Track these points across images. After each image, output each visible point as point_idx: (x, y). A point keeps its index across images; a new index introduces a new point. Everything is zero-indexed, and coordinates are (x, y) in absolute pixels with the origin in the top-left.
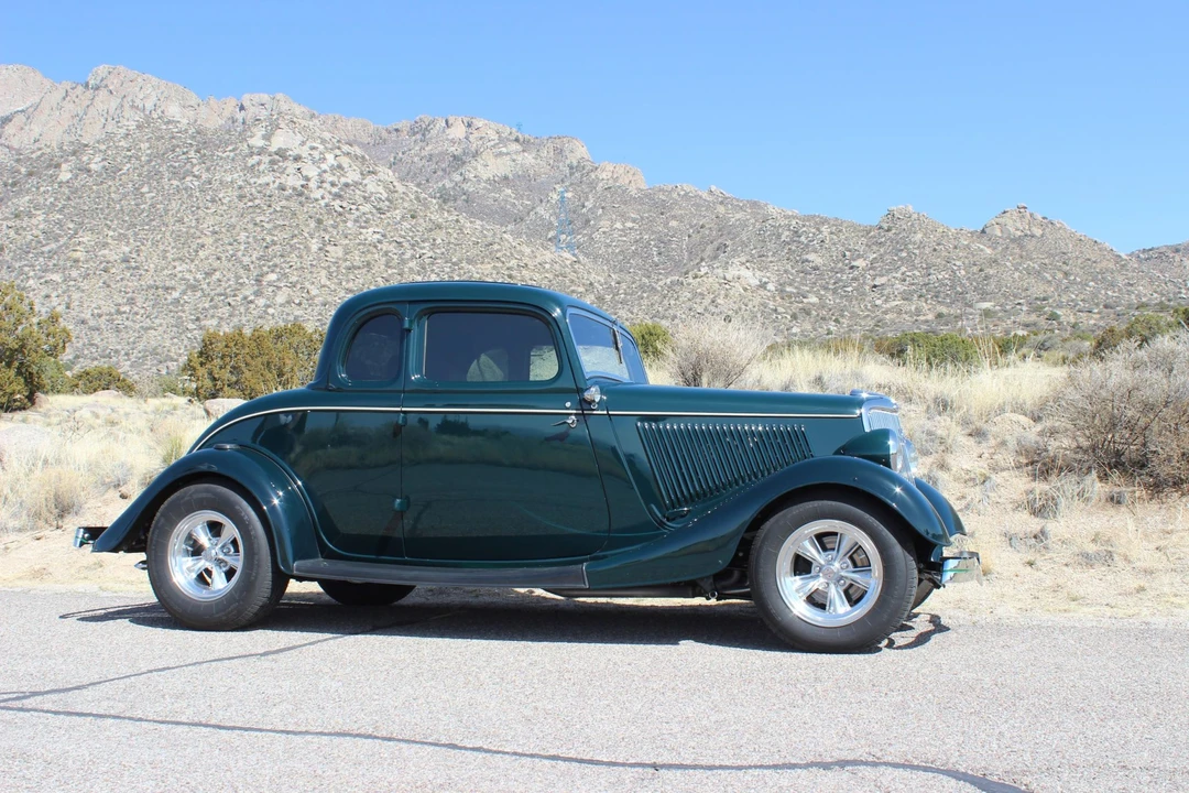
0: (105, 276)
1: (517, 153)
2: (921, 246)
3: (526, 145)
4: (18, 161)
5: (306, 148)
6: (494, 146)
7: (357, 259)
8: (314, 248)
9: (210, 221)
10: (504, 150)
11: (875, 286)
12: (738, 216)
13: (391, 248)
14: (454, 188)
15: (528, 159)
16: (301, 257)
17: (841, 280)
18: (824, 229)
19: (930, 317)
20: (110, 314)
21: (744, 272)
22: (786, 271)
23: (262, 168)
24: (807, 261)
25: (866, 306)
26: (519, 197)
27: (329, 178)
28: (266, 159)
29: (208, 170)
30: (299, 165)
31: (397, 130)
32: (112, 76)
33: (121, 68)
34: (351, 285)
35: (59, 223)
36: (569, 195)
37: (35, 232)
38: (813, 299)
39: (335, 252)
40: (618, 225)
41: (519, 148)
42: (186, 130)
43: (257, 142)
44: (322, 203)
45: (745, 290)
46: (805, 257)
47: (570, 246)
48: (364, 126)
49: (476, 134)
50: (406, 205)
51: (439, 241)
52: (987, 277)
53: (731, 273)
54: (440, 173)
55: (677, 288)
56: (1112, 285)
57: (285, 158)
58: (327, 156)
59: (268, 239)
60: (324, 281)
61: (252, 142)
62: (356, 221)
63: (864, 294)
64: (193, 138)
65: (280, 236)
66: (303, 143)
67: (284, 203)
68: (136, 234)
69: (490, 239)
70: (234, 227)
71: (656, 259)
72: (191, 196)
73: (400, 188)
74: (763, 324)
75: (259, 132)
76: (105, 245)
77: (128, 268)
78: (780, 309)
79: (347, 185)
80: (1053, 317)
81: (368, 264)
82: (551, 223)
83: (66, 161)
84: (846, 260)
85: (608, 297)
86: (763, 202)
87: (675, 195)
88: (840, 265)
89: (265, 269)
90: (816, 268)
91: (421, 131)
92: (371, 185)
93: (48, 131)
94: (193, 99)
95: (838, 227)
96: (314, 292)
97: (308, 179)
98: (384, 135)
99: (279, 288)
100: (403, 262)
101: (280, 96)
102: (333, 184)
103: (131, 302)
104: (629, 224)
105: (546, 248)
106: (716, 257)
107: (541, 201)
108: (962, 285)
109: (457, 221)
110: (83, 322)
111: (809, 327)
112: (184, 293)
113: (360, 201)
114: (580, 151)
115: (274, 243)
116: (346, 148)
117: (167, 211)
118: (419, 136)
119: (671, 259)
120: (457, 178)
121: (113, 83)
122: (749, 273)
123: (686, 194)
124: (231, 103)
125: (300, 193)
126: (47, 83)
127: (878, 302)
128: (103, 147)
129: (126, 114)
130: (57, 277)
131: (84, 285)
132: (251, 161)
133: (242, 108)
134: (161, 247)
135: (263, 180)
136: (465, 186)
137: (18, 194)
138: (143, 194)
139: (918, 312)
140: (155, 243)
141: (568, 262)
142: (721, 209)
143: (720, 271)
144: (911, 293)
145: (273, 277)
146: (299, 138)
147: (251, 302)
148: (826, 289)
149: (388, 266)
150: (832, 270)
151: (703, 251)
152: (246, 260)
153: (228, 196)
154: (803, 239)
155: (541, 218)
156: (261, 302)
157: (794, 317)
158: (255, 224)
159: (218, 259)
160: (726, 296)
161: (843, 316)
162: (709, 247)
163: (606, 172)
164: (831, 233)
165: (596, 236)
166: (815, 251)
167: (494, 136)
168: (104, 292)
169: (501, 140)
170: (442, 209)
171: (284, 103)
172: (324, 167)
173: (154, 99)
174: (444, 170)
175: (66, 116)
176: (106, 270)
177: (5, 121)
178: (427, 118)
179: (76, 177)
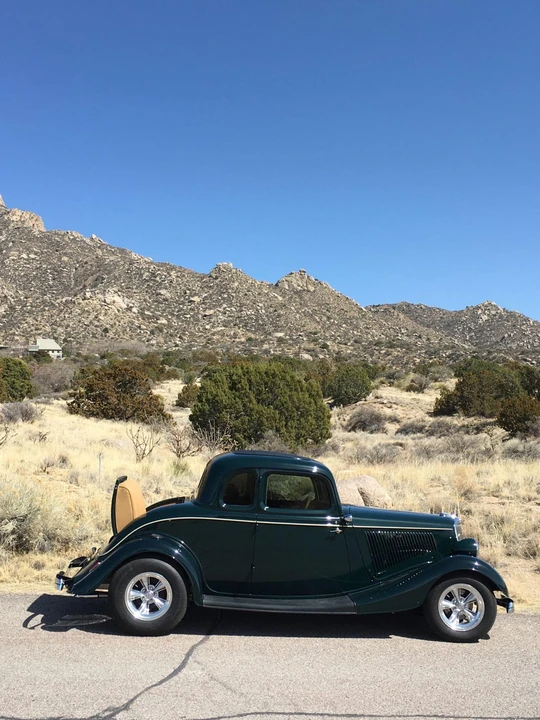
2: (237, 291)
11: (205, 316)
12: (112, 258)
17: (182, 309)
18: (173, 273)
19: (243, 340)
21: (117, 298)
22: (145, 300)
24: (160, 294)
25: (199, 328)
38: (164, 321)
40: (24, 256)
45: (118, 311)
46: (159, 291)
52: (279, 316)
53: (109, 298)
55: (71, 306)
56: (357, 327)
63: (198, 320)
71: (51, 283)
74: (131, 336)
78: (143, 327)
80: (325, 346)
84: (186, 296)
86: (128, 250)
87: (66, 239)
88: (182, 299)
90: (165, 300)
95: (181, 272)
104: (32, 256)
106: (95, 286)
108: (263, 320)
111: (162, 341)
119: (63, 283)
122: (121, 300)
123: (75, 239)
127: (207, 327)
139: (235, 336)
142: (99, 252)
143: (100, 296)
144: (229, 322)
148: (173, 315)
150: (177, 302)
151: (86, 280)
154: (158, 279)
157: (152, 332)
160: (106, 314)
161: (185, 335)
162: (91, 278)
163: (16, 216)
164: (177, 277)
165: (7, 261)
166: (166, 288)
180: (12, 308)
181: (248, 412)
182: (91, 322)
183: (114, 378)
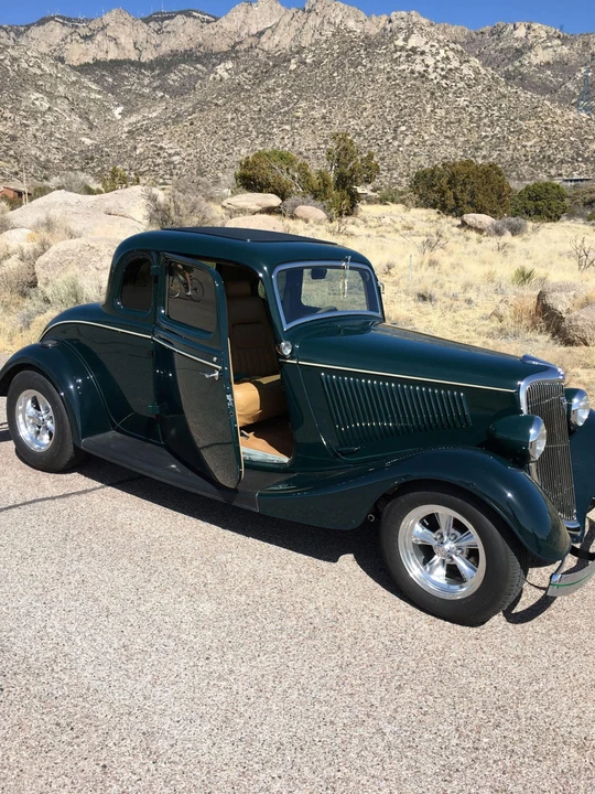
0: (313, 127)
1: (558, 46)
3: (564, 41)
4: (268, 58)
5: (428, 46)
6: (543, 42)
7: (453, 117)
8: (428, 110)
9: (370, 94)
10: (550, 44)
13: (474, 110)
14: (514, 71)
15: (565, 50)
16: (420, 116)
20: (315, 149)
23: (401, 59)
26: (555, 76)
27: (440, 65)
28: (404, 54)
29: (371, 61)
30: (424, 57)
31: (482, 33)
32: (318, 4)
34: (448, 133)
35: (290, 95)
36: (590, 74)
37: (277, 101)
39: (441, 113)
41: (560, 42)
42: (359, 37)
43: (400, 43)
44: (435, 82)
47: (586, 109)
48: (462, 30)
49: (533, 34)
50: (485, 82)
51: (504, 105)
54: (506, 61)
57: (415, 53)
58: (441, 51)
59: (402, 104)
60: (433, 131)
61: (397, 43)
62: (454, 93)
64: (363, 41)
65: (409, 103)
66: (427, 43)
67: (413, 82)
68: (329, 102)
69: (536, 104)
70: (383, 97)
72: (360, 78)
73: (483, 71)
75: (401, 36)
76: (313, 108)
77: (325, 122)
79: (451, 70)
81: (460, 120)
82: (574, 93)
83: (294, 57)
89: (400, 123)
91: (497, 33)
92: (466, 70)
93: (282, 40)
94: (363, 16)
96: (426, 138)
97: (427, 66)
98: (474, 36)
99: (407, 135)
100: (480, 119)
101: (413, 13)
102: (442, 69)
105: (571, 110)
107: (570, 79)
109: (516, 92)
110: (301, 153)
112: (354, 137)
113: (458, 80)
115: (406, 107)
116: (452, 45)
117: (346, 87)
118: (495, 36)
120: (517, 64)
121: (319, 8)
124: (385, 17)
125: (423, 76)
126: (283, 10)
128: (313, 49)
129: (325, 28)
130: (288, 127)
131: (302, 132)
133: (390, 21)
134: (343, 110)
135: (402, 67)
136: (522, 70)
137: (269, 78)
138: (334, 77)
140: (340, 108)
141: (584, 119)
145: (403, 128)
147: (390, 143)
149: (471, 122)
152: (389, 118)
153: (381, 78)
155: (569, 91)
156: (396, 143)
158: (396, 96)
159: (374, 117)
167: (544, 35)
168: (312, 136)
169: (548, 37)
170: (507, 84)
171: (415, 17)
172: (438, 58)
173: (340, 17)
174: (509, 59)
175: (293, 30)
176: (313, 123)
177: (261, 34)
178: (502, 24)
179: (299, 67)
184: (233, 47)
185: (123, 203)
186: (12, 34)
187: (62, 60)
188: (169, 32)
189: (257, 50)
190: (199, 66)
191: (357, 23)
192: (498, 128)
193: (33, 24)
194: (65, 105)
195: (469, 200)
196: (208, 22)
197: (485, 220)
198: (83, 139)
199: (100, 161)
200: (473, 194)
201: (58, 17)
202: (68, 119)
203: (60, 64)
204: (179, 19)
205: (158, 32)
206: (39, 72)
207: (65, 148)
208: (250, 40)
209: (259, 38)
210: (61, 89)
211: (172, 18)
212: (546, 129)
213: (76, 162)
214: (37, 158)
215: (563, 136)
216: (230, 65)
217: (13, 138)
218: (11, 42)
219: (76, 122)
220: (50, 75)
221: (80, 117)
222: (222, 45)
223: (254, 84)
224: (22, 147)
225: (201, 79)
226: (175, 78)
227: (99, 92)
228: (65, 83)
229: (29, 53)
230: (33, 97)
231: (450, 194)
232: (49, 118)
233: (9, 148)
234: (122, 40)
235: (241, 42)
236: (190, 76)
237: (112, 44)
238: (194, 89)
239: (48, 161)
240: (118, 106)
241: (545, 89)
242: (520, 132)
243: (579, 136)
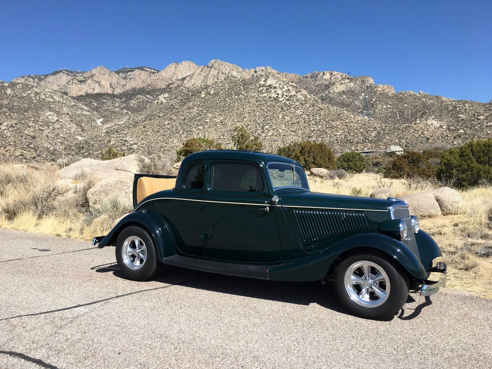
0: (215, 127)
1: (348, 83)
3: (351, 80)
4: (188, 91)
5: (278, 84)
6: (340, 81)
7: (294, 120)
8: (281, 117)
9: (247, 109)
10: (343, 82)
11: (488, 126)
12: (431, 102)
13: (306, 116)
14: (325, 96)
15: (352, 84)
16: (276, 120)
17: (473, 124)
18: (467, 105)
20: (217, 139)
21: (434, 122)
22: (450, 121)
23: (264, 91)
24: (459, 117)
25: (484, 134)
26: (348, 98)
27: (285, 94)
28: (265, 88)
29: (246, 92)
30: (276, 90)
31: (306, 77)
32: (215, 64)
33: (219, 61)
34: (293, 129)
35: (201, 111)
36: (367, 97)
37: (195, 114)
38: (462, 131)
39: (287, 118)
40: (385, 107)
41: (348, 81)
42: (240, 80)
43: (262, 83)
44: (283, 102)
45: (435, 128)
46: (458, 116)
47: (367, 115)
48: (295, 76)
49: (334, 77)
50: (311, 102)
51: (322, 114)
53: (429, 122)
54: (321, 91)
55: (408, 128)
57: (271, 88)
58: (285, 86)
59: (266, 114)
60: (284, 128)
61: (260, 83)
62: (294, 108)
63: (483, 129)
64: (242, 82)
65: (270, 113)
66: (277, 82)
67: (271, 102)
68: (224, 114)
69: (339, 113)
70: (255, 111)
71: (398, 118)
72: (241, 101)
73: (309, 97)
74: (442, 141)
75: (263, 79)
76: (215, 117)
77: (222, 125)
78: (449, 135)
79: (291, 96)
81: (298, 122)
82: (360, 107)
83: (203, 91)
84: (475, 117)
85: (382, 132)
86: (440, 96)
87: (406, 95)
88: (473, 118)
89: (265, 124)
90: (463, 120)
91: (314, 77)
92: (299, 96)
93: (196, 82)
94: (240, 70)
95: (472, 104)
96: (281, 132)
97: (278, 94)
98: (302, 78)
99: (270, 130)
100: (310, 121)
101: (268, 67)
102: (286, 96)
103: (223, 135)
104: (389, 106)
105: (359, 116)
106: (422, 117)
107: (356, 99)
109: (328, 107)
111: (461, 142)
113: (296, 101)
114: (371, 81)
115: (268, 116)
116: (291, 84)
117: (234, 106)
118: (314, 79)
119: (404, 118)
120: (327, 92)
121: (216, 65)
122: (436, 122)
123: (410, 94)
124: (253, 70)
125: (276, 99)
126: (196, 66)
127: (490, 132)
128: (214, 86)
129: (220, 76)
130: (201, 128)
131: (209, 130)
132: (260, 89)
133: (256, 72)
134: (232, 118)
135: (264, 95)
136: (330, 95)
137: (189, 102)
138: (226, 101)
140: (230, 117)
141: (367, 120)
142: (424, 99)
143: (425, 122)
145: (267, 127)
146: (276, 81)
147: (261, 135)
148: (467, 127)
149: (304, 123)
150: (469, 120)
151: (417, 115)
152: (259, 121)
153: (253, 101)
154: (458, 109)
155: (356, 105)
156: (264, 135)
157: (455, 138)
158: (262, 110)
159: (250, 121)
160: (427, 131)
161: (474, 137)
162: (419, 113)
163: (380, 88)
164: (470, 106)
165: (376, 111)
166: (463, 113)
167: (340, 77)
168: (215, 132)
169: (342, 78)
170: (322, 103)
171: (270, 69)
172: (284, 90)
173: (228, 70)
174: (322, 90)
175: (202, 77)
176: (216, 125)
177: (184, 79)
178: (317, 72)
179: (206, 96)
180: (379, 133)
181: (470, 168)
182: (419, 136)
183: (408, 158)
184: (168, 86)
185: (125, 163)
186: (36, 80)
187: (66, 94)
188: (131, 78)
189: (182, 88)
190: (148, 96)
191: (238, 73)
192: (320, 126)
193: (49, 75)
194: (67, 118)
195: (313, 161)
196: (154, 73)
197: (323, 171)
198: (78, 137)
199: (87, 149)
200: (314, 158)
201: (65, 70)
202: (68, 126)
203: (65, 96)
204: (137, 72)
205: (124, 78)
206: (52, 100)
207: (66, 143)
208: (178, 82)
209: (183, 81)
210: (65, 110)
211: (133, 71)
212: (346, 125)
213: (73, 150)
214: (48, 149)
215: (357, 129)
216: (166, 95)
217: (34, 138)
218: (35, 84)
219: (74, 128)
220: (59, 102)
221: (76, 125)
222: (162, 85)
223: (181, 105)
224: (39, 143)
225: (150, 103)
226: (134, 102)
227: (88, 111)
228: (68, 106)
229: (46, 90)
230: (47, 114)
231: (302, 158)
232: (57, 126)
233: (30, 143)
234: (103, 82)
235: (173, 83)
236: (143, 101)
237: (97, 85)
238: (146, 108)
239: (55, 150)
240: (100, 118)
241: (342, 105)
242: (332, 127)
243: (365, 129)
